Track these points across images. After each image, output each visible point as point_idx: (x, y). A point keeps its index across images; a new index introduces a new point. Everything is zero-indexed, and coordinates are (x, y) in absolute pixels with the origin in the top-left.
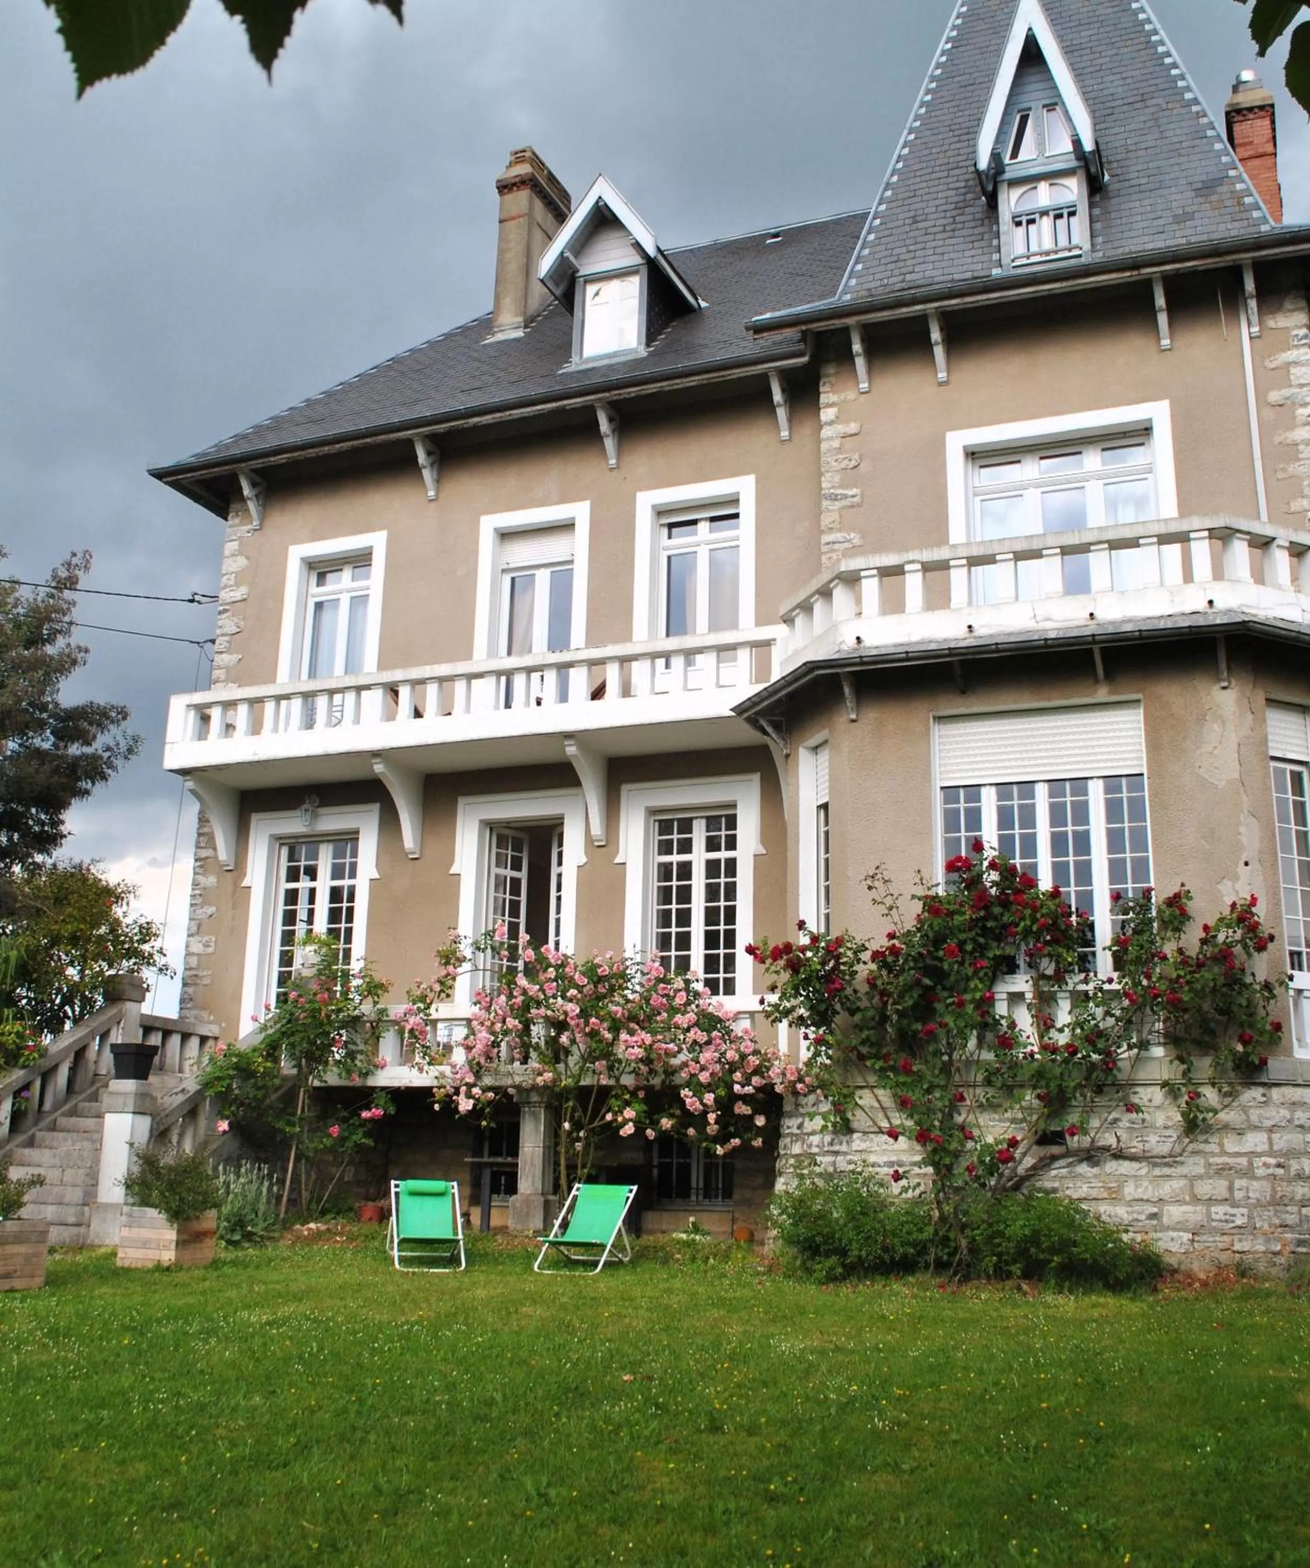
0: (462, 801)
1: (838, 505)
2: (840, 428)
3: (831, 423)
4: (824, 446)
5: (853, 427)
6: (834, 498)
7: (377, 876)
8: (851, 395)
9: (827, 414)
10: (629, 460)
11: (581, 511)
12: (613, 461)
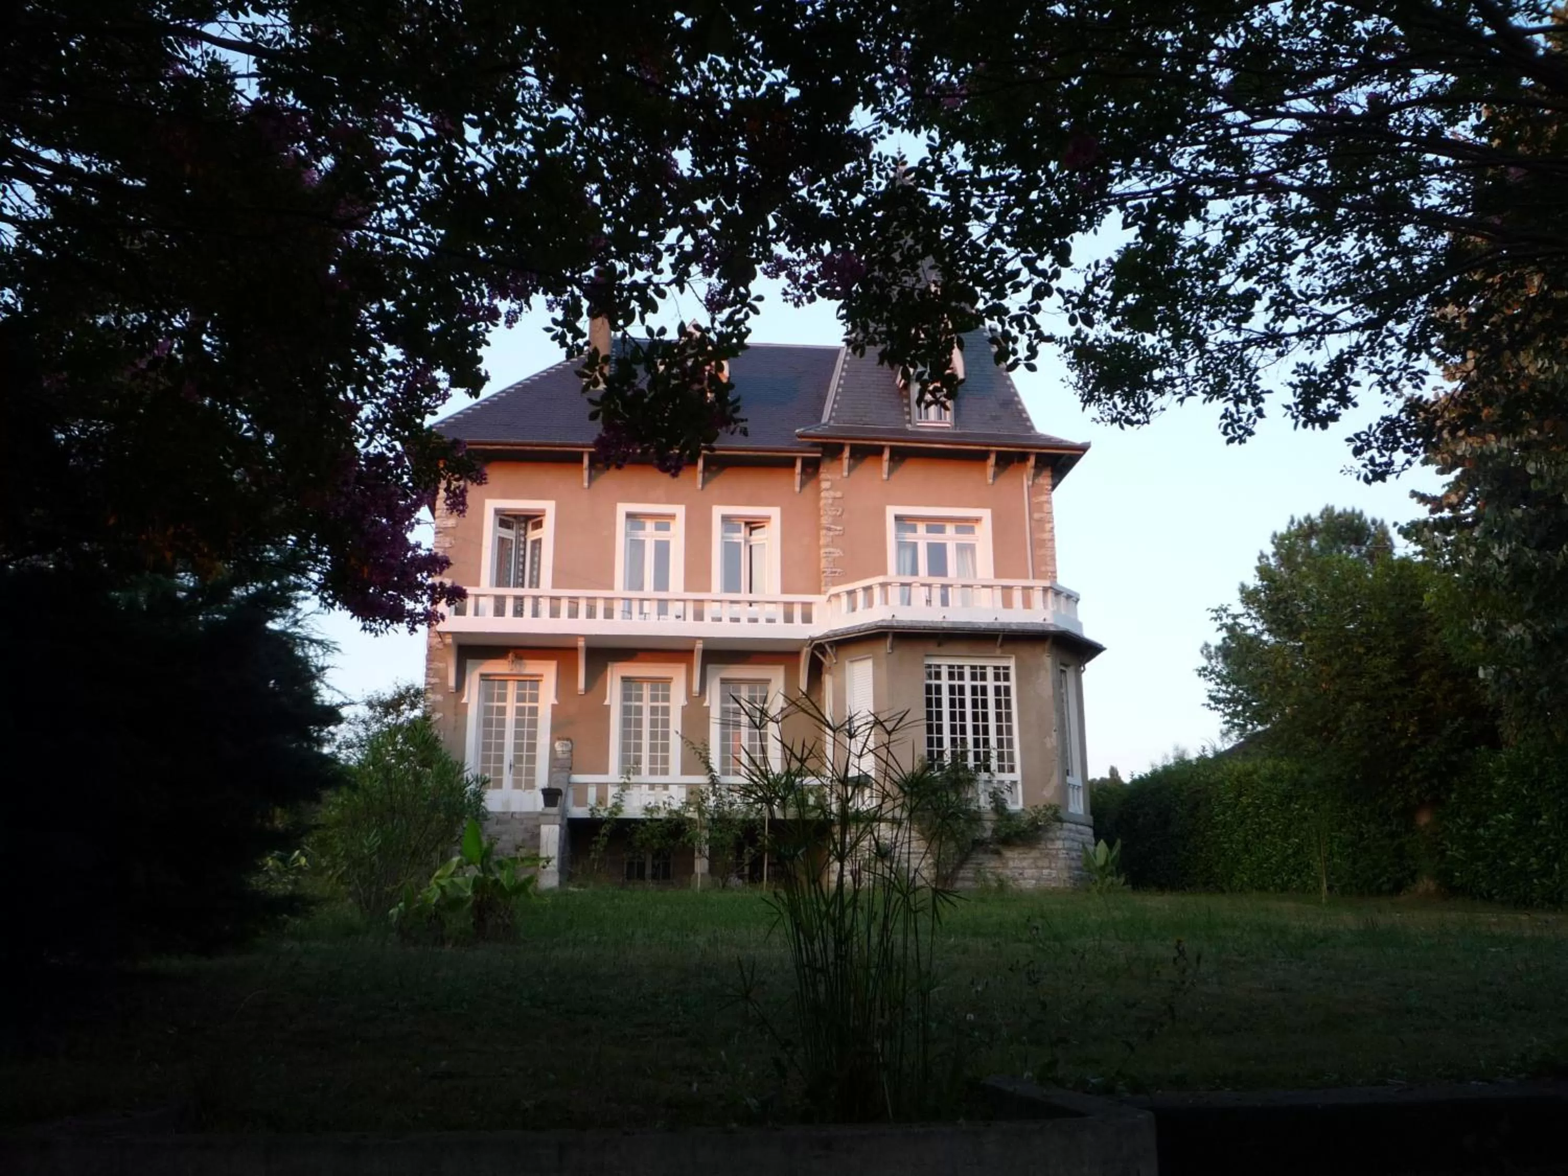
0: (610, 664)
1: (831, 533)
2: (831, 494)
3: (827, 490)
4: (822, 503)
5: (839, 494)
6: (829, 529)
7: (556, 702)
8: (838, 477)
9: (825, 485)
10: (708, 487)
11: (679, 510)
12: (700, 486)
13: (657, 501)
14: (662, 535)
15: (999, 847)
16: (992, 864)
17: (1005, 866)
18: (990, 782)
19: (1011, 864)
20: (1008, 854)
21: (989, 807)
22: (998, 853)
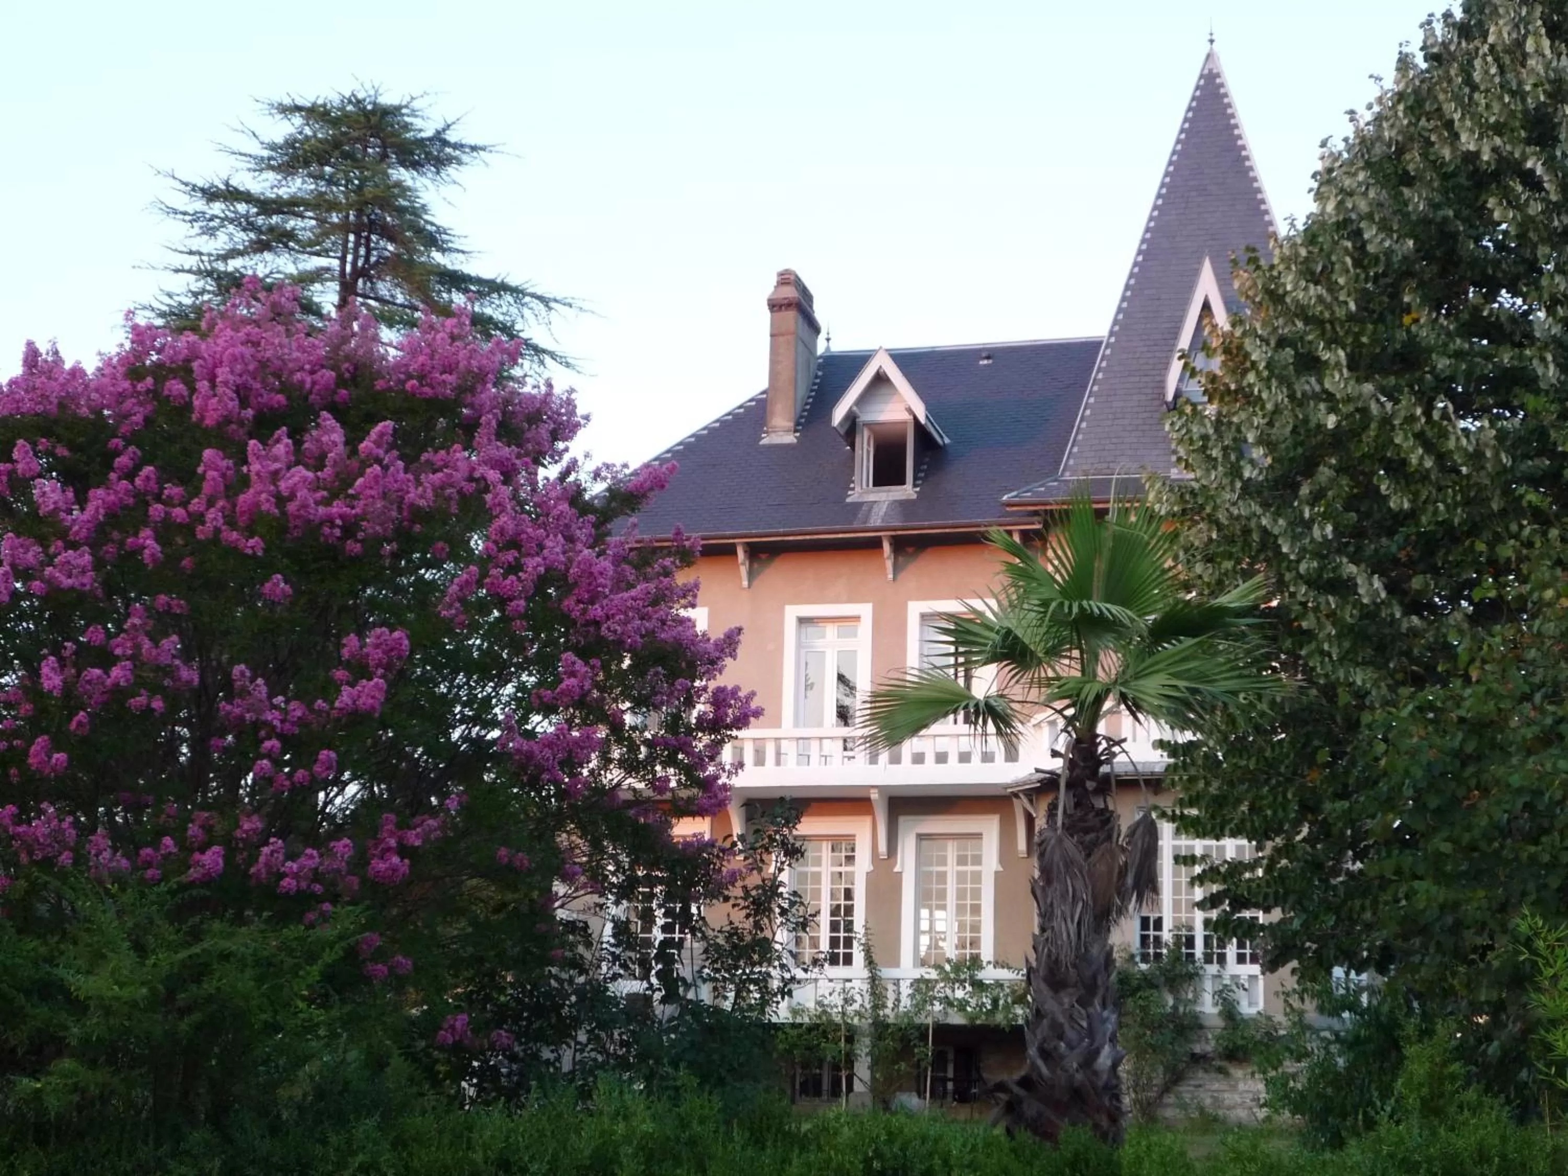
10: (902, 576)
11: (865, 610)
12: (891, 576)
13: (837, 600)
14: (847, 644)
15: (1224, 1064)
16: (1216, 1086)
17: (1234, 1088)
18: (1220, 977)
19: (1241, 1086)
20: (1238, 1073)
21: (1216, 1011)
22: (1221, 1070)
